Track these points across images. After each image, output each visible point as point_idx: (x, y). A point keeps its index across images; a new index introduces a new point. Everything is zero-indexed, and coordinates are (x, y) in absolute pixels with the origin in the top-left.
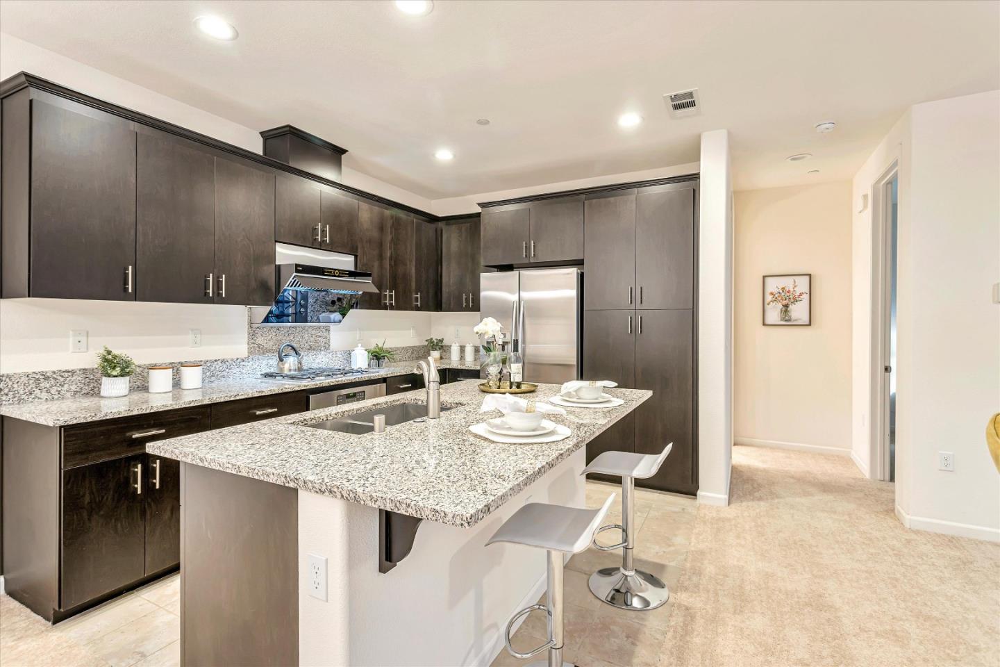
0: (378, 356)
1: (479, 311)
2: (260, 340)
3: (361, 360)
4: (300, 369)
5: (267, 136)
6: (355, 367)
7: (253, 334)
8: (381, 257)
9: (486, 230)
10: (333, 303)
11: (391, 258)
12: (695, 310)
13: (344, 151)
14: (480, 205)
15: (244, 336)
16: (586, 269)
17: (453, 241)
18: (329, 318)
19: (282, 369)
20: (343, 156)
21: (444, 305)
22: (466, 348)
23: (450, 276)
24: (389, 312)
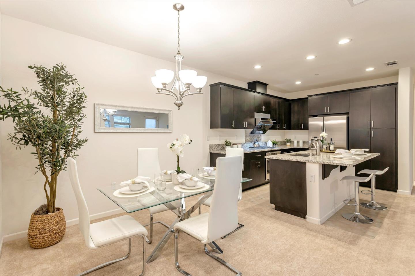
0: (274, 143)
1: (308, 129)
2: (248, 138)
3: (270, 144)
4: (259, 146)
5: (249, 84)
6: (268, 146)
7: (246, 137)
8: (276, 114)
9: (310, 104)
10: (260, 128)
11: (278, 113)
12: (396, 128)
13: (267, 85)
14: (308, 96)
15: (244, 137)
16: (350, 116)
17: (295, 108)
18: (260, 132)
19: (255, 146)
20: (267, 86)
21: (292, 128)
22: (300, 142)
23: (294, 118)
24: (278, 130)
